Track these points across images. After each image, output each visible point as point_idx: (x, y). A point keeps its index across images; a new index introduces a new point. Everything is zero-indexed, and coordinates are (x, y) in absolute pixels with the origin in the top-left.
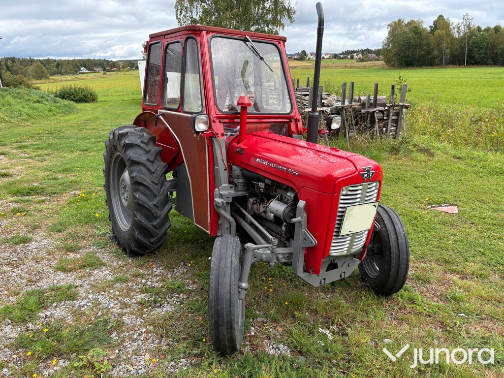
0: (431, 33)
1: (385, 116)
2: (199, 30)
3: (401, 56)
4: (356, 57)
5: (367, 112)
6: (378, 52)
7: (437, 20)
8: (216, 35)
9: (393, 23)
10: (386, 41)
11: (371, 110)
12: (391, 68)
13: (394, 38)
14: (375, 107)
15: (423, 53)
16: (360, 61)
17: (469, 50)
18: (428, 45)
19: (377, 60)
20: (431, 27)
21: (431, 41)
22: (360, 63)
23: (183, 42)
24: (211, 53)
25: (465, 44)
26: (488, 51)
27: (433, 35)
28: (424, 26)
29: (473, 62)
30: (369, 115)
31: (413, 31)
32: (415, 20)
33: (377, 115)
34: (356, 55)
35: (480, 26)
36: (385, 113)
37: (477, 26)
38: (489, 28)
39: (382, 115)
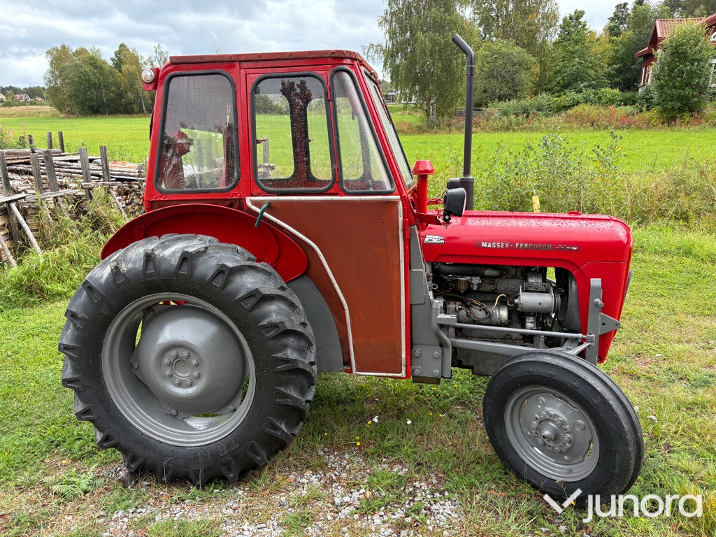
0: (115, 68)
3: (80, 98)
9: (54, 49)
10: (49, 76)
12: (70, 116)
13: (61, 71)
15: (111, 95)
16: (5, 105)
19: (33, 104)
20: (113, 60)
21: (119, 79)
22: (6, 109)
27: (120, 71)
28: (103, 58)
31: (90, 64)
32: (87, 49)
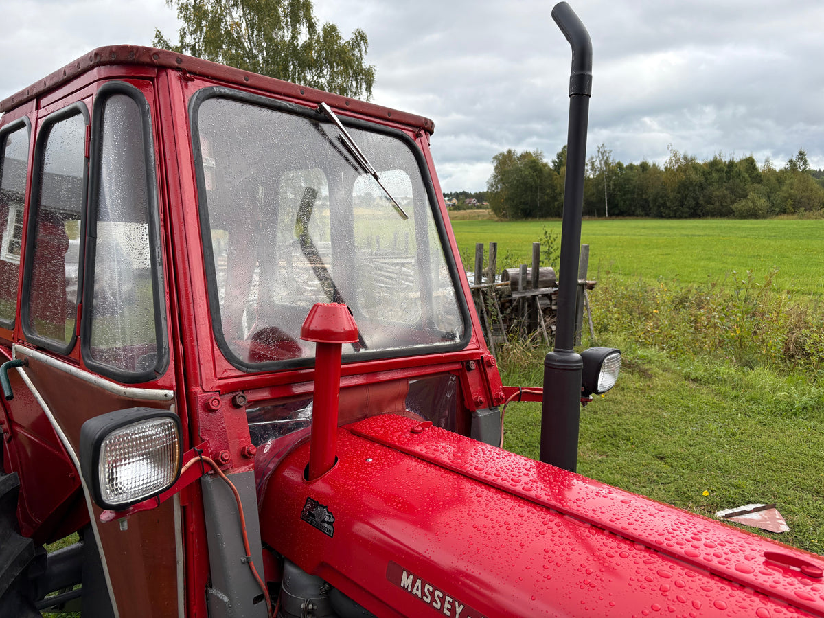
0: (555, 170)
1: (553, 303)
2: (152, 65)
3: (515, 202)
4: (449, 203)
5: (522, 297)
6: (480, 197)
7: (562, 153)
8: (217, 89)
9: (501, 154)
10: (492, 181)
11: (529, 294)
13: (503, 175)
14: (536, 287)
15: (546, 198)
16: (455, 209)
17: (610, 195)
18: (553, 187)
19: (479, 207)
20: (554, 162)
21: (556, 181)
22: (456, 212)
23: (91, 107)
24: (199, 150)
25: (604, 186)
26: (636, 196)
27: (559, 174)
28: (545, 161)
29: (617, 212)
30: (527, 304)
31: (530, 167)
32: (532, 152)
33: (541, 302)
34: (448, 200)
35: (621, 162)
36: (553, 297)
37: (617, 161)
38: (631, 165)
39: (548, 302)
